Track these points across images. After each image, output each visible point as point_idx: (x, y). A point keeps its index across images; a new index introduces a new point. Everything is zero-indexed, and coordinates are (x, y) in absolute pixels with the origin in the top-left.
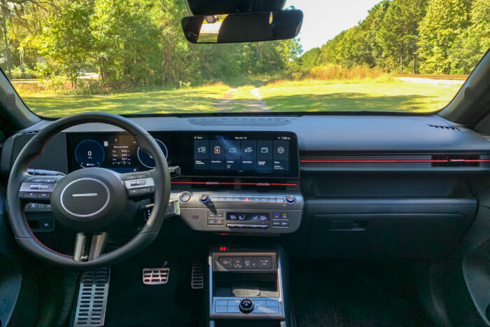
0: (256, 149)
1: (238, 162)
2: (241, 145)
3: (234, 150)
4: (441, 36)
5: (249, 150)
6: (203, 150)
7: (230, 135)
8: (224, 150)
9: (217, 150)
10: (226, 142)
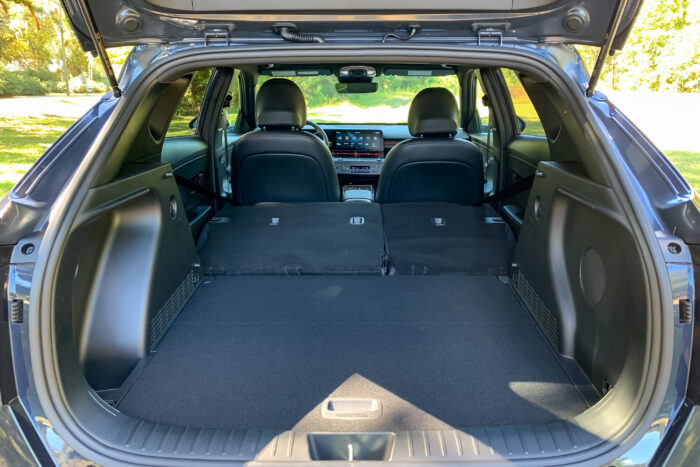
0: (364, 138)
1: (356, 144)
2: (358, 136)
3: (354, 138)
4: (648, 39)
5: (361, 138)
6: (340, 138)
7: (353, 131)
8: (350, 139)
9: (347, 138)
10: (351, 135)
